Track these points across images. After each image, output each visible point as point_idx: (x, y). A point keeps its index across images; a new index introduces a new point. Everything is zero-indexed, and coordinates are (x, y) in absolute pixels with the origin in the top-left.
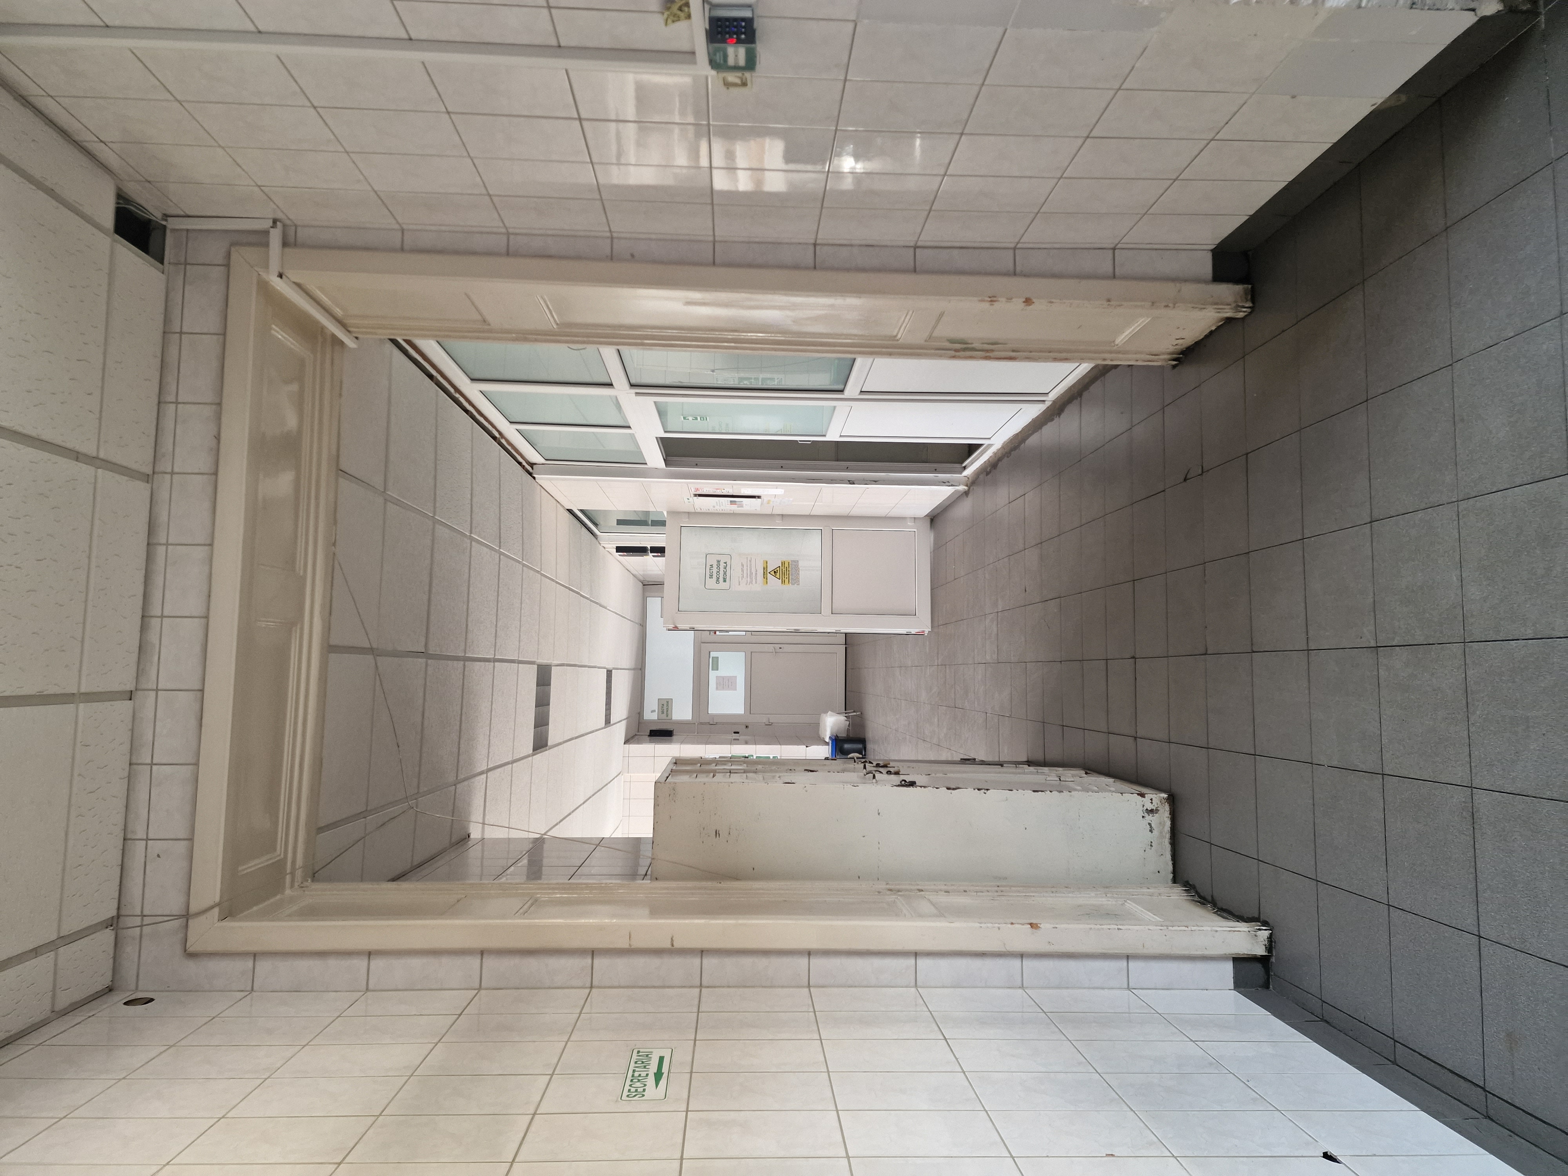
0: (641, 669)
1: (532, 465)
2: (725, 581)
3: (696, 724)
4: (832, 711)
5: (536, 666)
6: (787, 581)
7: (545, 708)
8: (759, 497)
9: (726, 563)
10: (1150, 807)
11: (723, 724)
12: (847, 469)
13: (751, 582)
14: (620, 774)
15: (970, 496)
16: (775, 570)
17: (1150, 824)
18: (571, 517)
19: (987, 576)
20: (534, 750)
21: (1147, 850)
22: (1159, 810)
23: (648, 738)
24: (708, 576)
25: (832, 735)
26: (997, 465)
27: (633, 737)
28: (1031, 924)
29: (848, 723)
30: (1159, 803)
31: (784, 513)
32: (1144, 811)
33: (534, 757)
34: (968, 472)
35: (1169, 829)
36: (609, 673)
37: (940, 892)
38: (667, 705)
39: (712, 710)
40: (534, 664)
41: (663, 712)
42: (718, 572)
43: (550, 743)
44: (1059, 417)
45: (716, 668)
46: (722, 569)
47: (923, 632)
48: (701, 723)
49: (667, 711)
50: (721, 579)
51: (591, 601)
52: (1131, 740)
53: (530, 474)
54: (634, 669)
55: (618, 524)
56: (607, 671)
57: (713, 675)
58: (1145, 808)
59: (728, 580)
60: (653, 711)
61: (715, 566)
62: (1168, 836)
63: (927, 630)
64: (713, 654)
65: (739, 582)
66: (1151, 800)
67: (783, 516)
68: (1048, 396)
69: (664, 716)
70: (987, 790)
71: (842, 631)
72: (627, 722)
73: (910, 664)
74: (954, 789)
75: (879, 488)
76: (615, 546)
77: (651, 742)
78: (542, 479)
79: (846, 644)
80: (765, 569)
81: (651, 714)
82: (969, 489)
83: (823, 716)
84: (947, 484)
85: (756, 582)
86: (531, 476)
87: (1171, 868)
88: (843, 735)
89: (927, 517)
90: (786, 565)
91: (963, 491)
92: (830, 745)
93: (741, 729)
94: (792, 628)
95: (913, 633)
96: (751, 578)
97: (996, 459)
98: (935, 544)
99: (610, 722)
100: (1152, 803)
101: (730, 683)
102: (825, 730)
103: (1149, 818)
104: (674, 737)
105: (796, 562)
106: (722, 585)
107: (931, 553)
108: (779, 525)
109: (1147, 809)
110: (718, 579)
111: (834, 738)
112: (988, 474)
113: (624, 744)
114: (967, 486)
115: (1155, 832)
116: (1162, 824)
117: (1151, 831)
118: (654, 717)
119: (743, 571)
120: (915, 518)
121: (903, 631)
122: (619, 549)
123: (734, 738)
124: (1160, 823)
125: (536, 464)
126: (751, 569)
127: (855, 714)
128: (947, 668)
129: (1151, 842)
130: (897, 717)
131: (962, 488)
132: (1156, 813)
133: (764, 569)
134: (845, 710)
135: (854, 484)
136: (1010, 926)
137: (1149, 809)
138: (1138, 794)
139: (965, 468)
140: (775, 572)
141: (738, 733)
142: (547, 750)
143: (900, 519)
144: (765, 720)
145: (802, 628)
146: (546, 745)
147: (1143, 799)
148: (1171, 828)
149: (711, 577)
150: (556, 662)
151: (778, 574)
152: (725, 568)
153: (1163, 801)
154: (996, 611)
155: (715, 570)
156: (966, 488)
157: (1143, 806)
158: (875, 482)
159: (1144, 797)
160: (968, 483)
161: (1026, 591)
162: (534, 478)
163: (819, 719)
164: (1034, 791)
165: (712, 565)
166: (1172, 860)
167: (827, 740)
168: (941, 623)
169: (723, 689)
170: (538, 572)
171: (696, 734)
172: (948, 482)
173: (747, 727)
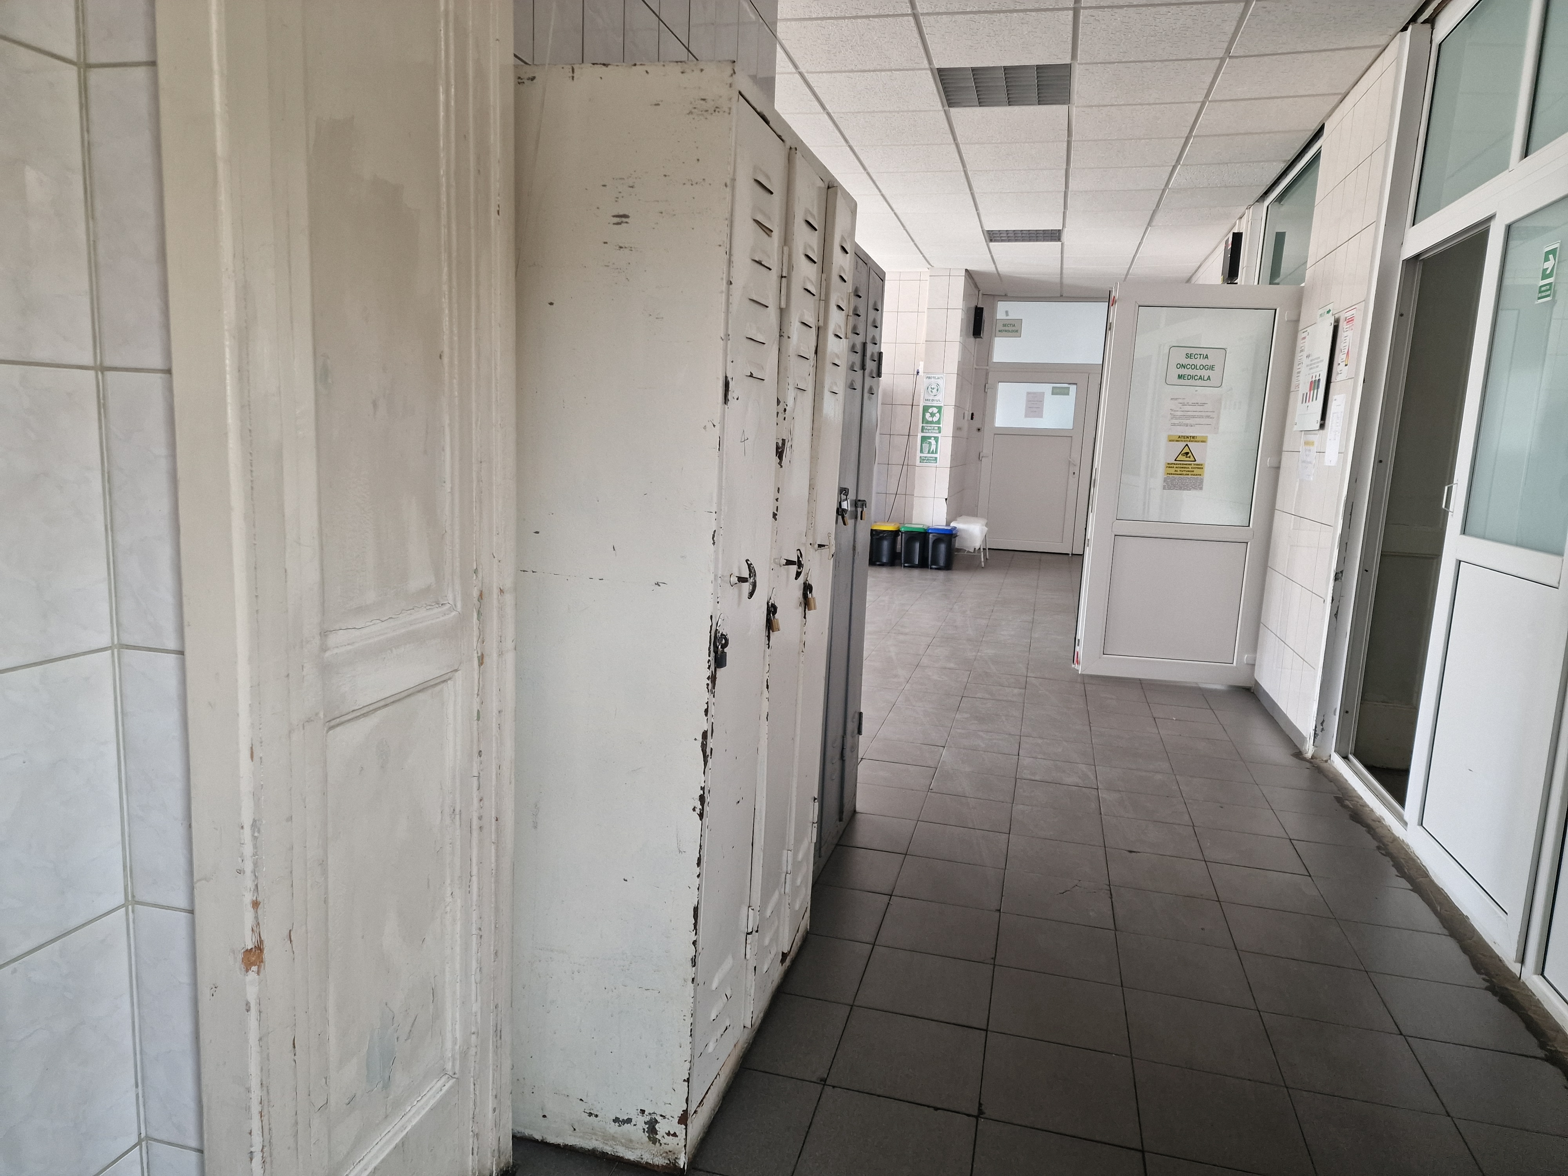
0: (1062, 296)
1: (1431, 21)
2: (1180, 377)
3: (988, 368)
4: (988, 532)
5: (1068, 61)
6: (1172, 471)
7: (1004, 96)
8: (1322, 426)
9: (1209, 378)
10: (662, 1128)
11: (985, 401)
12: (1364, 570)
13: (1174, 417)
14: (930, 264)
15: (1292, 761)
16: (1190, 454)
17: (629, 1121)
18: (1308, 135)
19: (1159, 777)
20: (940, 70)
21: (583, 1106)
22: (654, 1143)
23: (973, 305)
24: (1190, 351)
25: (958, 531)
26: (1358, 822)
27: (976, 286)
28: (259, 948)
29: (972, 550)
30: (668, 1148)
31: (1282, 471)
32: (654, 1116)
33: (929, 72)
34: (1338, 763)
35: (621, 1155)
36: (1054, 236)
37: (476, 700)
38: (1013, 331)
39: (1002, 388)
40: (1072, 59)
41: (1004, 325)
42: (1196, 367)
43: (953, 111)
44: (1487, 989)
45: (1055, 392)
46: (1199, 373)
47: (1078, 663)
48: (987, 374)
49: (1006, 331)
50: (1182, 371)
51: (1164, 191)
52: (822, 1073)
53: (1414, 20)
54: (1061, 283)
55: (1277, 234)
56: (1059, 230)
57: (1047, 388)
58: (659, 1118)
59: (1181, 381)
60: (1007, 313)
61: (1205, 362)
62: (608, 1149)
63: (1080, 669)
64: (1073, 389)
65: (1176, 399)
66: (675, 1135)
67: (1278, 468)
68: (1536, 973)
69: (1000, 326)
70: (701, 816)
71: (1087, 549)
72: (994, 274)
73: (1036, 635)
74: (704, 746)
75: (1323, 618)
76: (1242, 230)
77: (968, 309)
78: (1402, 41)
79: (1072, 554)
80: (1193, 439)
81: (1004, 310)
82: (1305, 759)
83: (984, 521)
84: (1319, 728)
85: (1174, 425)
86: (1409, 23)
87: (552, 1139)
88: (957, 544)
89: (1253, 683)
90: (1196, 471)
91: (1303, 749)
92: (946, 528)
93: (976, 423)
94: (1098, 476)
95: (1077, 648)
96: (1180, 417)
97: (1370, 822)
98: (1211, 691)
99: (991, 241)
100: (668, 1134)
101: (1035, 409)
102: (965, 523)
103: (641, 1122)
104: (972, 339)
105: (1199, 486)
106: (1175, 372)
107: (1196, 683)
108: (1264, 461)
109: (657, 1122)
110: (1183, 366)
111: (954, 532)
112: (1339, 800)
113: (966, 270)
114: (1312, 758)
115: (614, 1128)
116: (629, 1143)
117: (616, 1120)
118: (1000, 315)
119: (1194, 404)
120: (1254, 665)
121: (1080, 635)
122: (1237, 238)
123: (966, 413)
124: (631, 1141)
125: (1433, 28)
126: (1194, 417)
127: (983, 560)
128: (1021, 690)
129: (596, 1116)
130: (968, 612)
131: (1309, 750)
132: (649, 1137)
133: (1193, 437)
134: (989, 549)
135: (1336, 579)
136: (248, 898)
137: (657, 1126)
138: (685, 1112)
139: (1345, 758)
140: (1187, 453)
141: (972, 419)
142: (943, 106)
143: (1254, 642)
144: (985, 452)
145: (1096, 492)
146: (951, 104)
147: (677, 1120)
148: (622, 1158)
149: (1189, 356)
150: (1074, 111)
151: (1184, 458)
152: (1200, 378)
153: (672, 1157)
154: (1100, 786)
155: (1199, 362)
156: (1309, 755)
157: (664, 1117)
158: (1335, 615)
159: (680, 1122)
160: (1317, 761)
161: (1131, 852)
162: (1405, 29)
163: (982, 517)
164: (696, 910)
165: (1207, 357)
166: (566, 1146)
167: (953, 524)
168: (1088, 688)
169: (1028, 401)
170: (1228, 50)
171: (975, 366)
172: (1323, 729)
173: (979, 430)
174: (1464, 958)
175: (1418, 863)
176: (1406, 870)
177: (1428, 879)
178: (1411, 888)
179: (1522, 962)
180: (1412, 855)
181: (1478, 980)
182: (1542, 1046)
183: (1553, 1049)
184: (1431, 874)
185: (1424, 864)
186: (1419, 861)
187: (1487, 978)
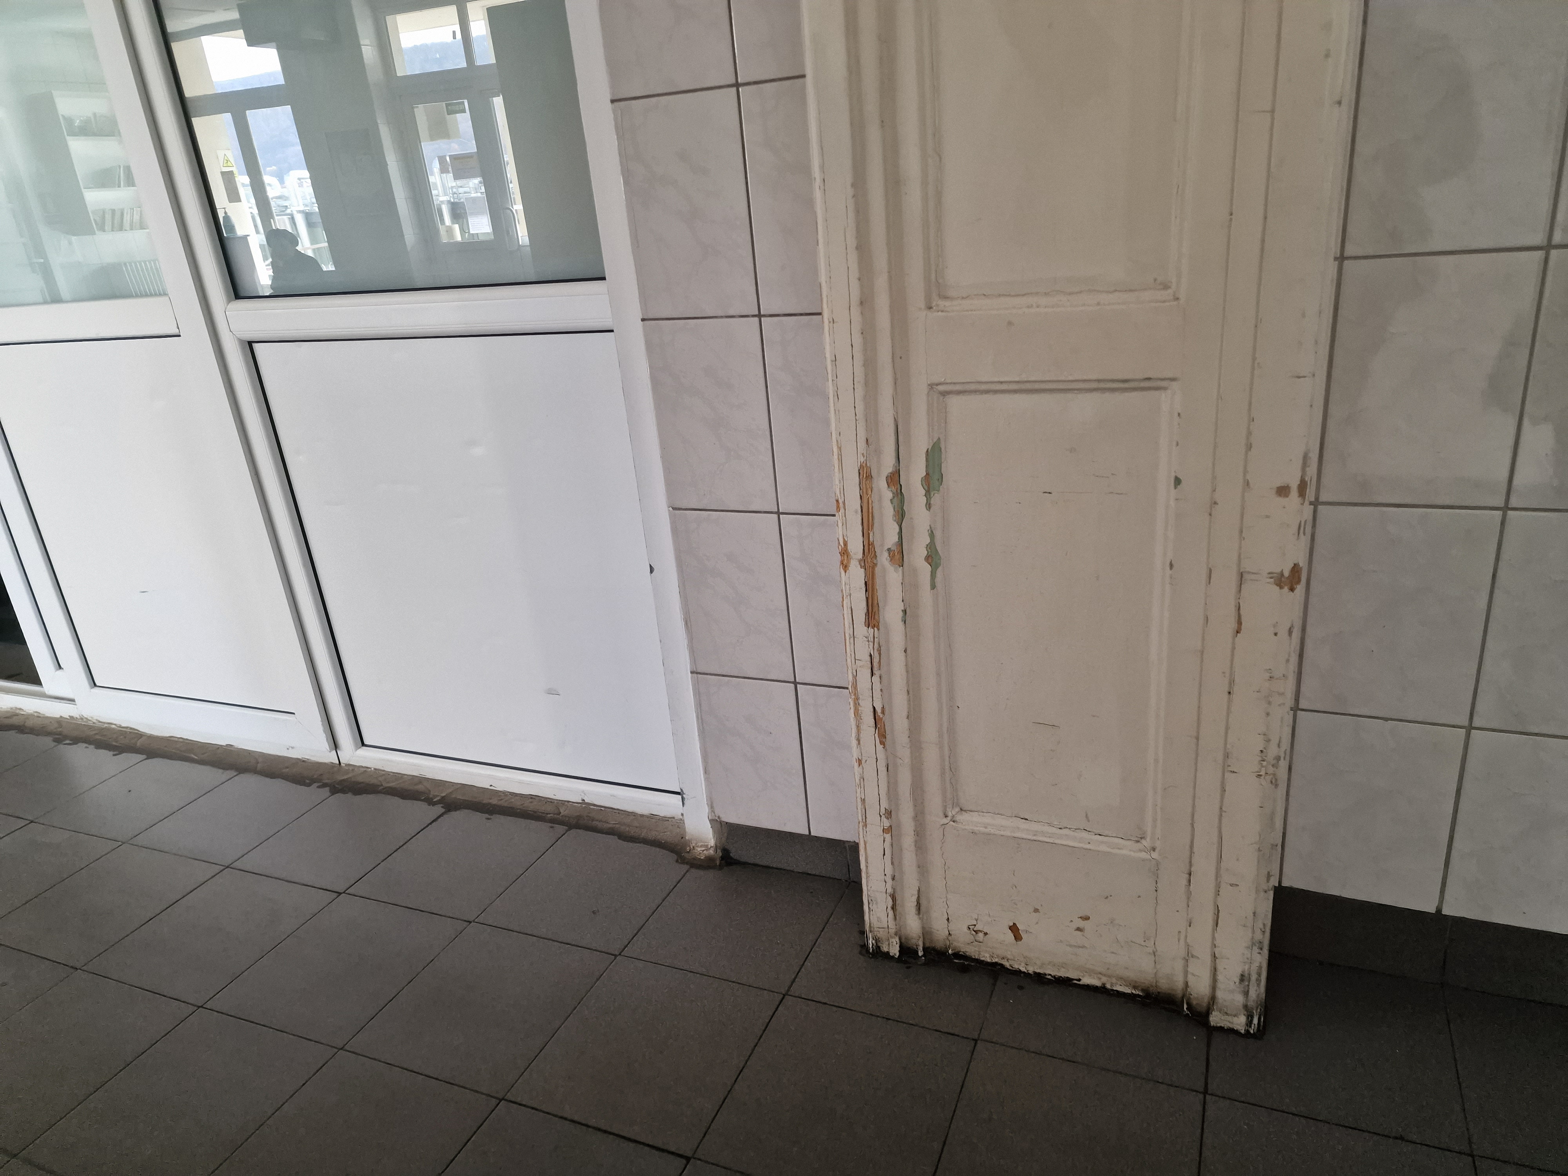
44: (332, 794)
68: (355, 748)
174: (279, 783)
175: (114, 729)
176: (114, 743)
177: (143, 738)
178: (144, 757)
179: (335, 746)
180: (98, 725)
181: (315, 794)
182: (430, 802)
183: (439, 798)
184: (143, 729)
185: (123, 725)
186: (113, 726)
187: (319, 784)
